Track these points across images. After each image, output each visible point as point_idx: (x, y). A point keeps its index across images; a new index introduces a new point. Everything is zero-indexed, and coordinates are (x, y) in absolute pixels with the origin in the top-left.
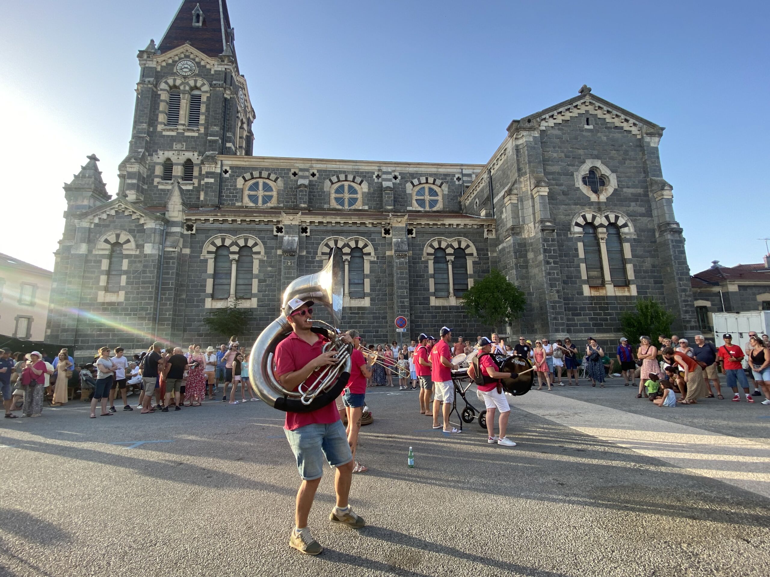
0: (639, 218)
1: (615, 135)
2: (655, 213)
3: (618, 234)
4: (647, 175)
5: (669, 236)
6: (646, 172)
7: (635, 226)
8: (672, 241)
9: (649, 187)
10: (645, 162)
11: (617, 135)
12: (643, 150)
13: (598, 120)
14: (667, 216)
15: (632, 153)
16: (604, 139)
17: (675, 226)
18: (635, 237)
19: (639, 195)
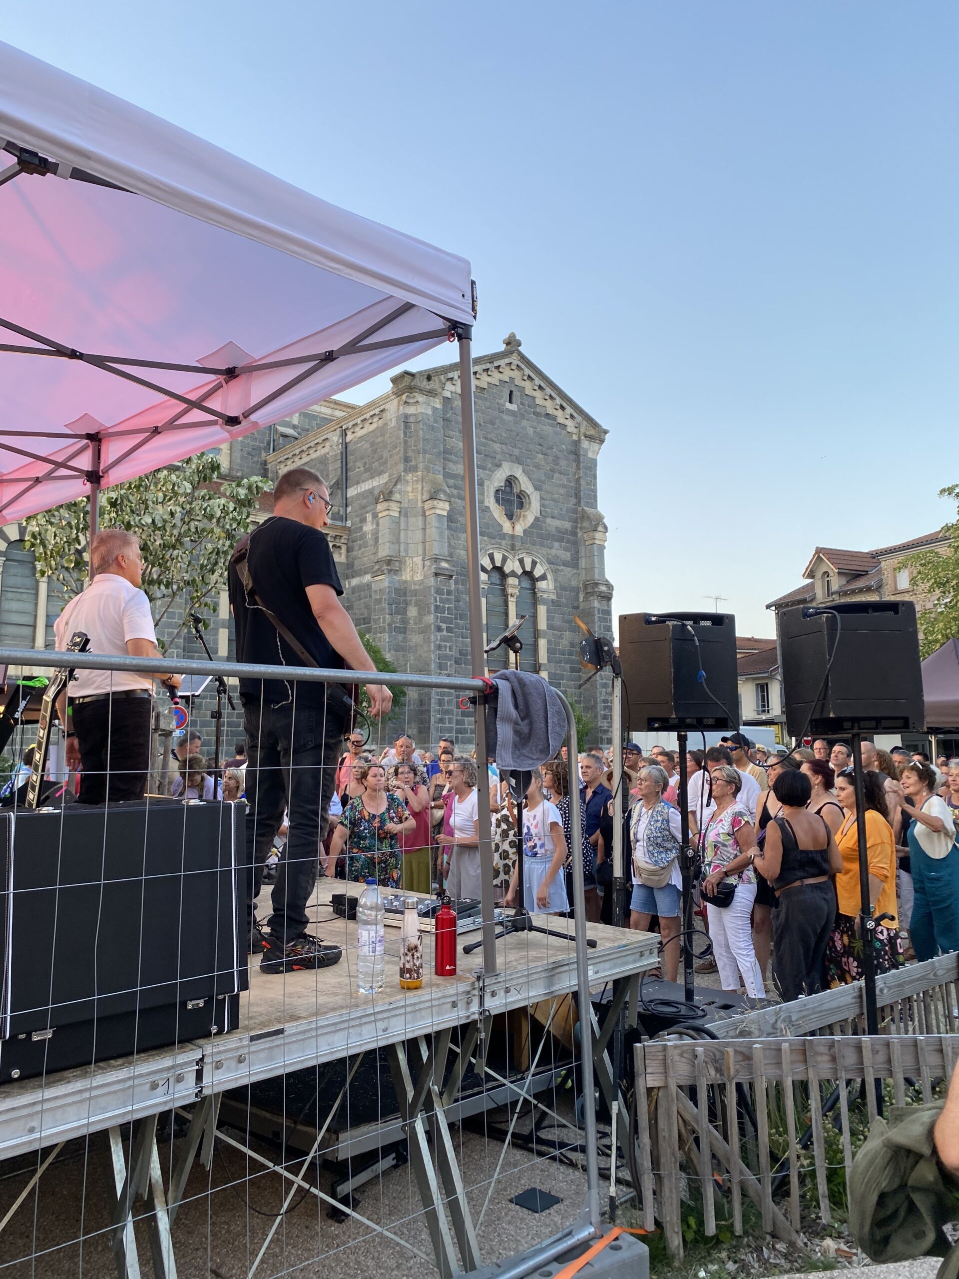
0: (562, 567)
1: (544, 428)
2: (583, 563)
3: (533, 589)
4: (579, 503)
5: (596, 604)
6: (578, 497)
7: (555, 580)
8: (599, 610)
9: (579, 521)
10: (578, 480)
11: (548, 429)
12: (578, 461)
13: (525, 397)
14: (596, 571)
15: (563, 463)
16: (531, 431)
17: (603, 588)
18: (554, 597)
19: (566, 532)
